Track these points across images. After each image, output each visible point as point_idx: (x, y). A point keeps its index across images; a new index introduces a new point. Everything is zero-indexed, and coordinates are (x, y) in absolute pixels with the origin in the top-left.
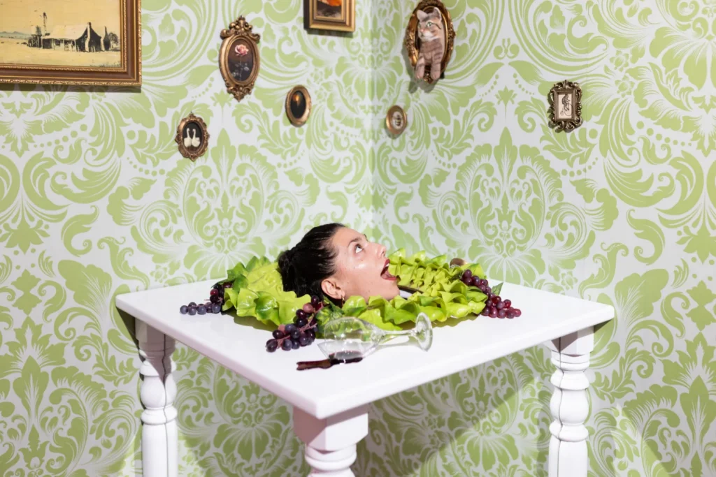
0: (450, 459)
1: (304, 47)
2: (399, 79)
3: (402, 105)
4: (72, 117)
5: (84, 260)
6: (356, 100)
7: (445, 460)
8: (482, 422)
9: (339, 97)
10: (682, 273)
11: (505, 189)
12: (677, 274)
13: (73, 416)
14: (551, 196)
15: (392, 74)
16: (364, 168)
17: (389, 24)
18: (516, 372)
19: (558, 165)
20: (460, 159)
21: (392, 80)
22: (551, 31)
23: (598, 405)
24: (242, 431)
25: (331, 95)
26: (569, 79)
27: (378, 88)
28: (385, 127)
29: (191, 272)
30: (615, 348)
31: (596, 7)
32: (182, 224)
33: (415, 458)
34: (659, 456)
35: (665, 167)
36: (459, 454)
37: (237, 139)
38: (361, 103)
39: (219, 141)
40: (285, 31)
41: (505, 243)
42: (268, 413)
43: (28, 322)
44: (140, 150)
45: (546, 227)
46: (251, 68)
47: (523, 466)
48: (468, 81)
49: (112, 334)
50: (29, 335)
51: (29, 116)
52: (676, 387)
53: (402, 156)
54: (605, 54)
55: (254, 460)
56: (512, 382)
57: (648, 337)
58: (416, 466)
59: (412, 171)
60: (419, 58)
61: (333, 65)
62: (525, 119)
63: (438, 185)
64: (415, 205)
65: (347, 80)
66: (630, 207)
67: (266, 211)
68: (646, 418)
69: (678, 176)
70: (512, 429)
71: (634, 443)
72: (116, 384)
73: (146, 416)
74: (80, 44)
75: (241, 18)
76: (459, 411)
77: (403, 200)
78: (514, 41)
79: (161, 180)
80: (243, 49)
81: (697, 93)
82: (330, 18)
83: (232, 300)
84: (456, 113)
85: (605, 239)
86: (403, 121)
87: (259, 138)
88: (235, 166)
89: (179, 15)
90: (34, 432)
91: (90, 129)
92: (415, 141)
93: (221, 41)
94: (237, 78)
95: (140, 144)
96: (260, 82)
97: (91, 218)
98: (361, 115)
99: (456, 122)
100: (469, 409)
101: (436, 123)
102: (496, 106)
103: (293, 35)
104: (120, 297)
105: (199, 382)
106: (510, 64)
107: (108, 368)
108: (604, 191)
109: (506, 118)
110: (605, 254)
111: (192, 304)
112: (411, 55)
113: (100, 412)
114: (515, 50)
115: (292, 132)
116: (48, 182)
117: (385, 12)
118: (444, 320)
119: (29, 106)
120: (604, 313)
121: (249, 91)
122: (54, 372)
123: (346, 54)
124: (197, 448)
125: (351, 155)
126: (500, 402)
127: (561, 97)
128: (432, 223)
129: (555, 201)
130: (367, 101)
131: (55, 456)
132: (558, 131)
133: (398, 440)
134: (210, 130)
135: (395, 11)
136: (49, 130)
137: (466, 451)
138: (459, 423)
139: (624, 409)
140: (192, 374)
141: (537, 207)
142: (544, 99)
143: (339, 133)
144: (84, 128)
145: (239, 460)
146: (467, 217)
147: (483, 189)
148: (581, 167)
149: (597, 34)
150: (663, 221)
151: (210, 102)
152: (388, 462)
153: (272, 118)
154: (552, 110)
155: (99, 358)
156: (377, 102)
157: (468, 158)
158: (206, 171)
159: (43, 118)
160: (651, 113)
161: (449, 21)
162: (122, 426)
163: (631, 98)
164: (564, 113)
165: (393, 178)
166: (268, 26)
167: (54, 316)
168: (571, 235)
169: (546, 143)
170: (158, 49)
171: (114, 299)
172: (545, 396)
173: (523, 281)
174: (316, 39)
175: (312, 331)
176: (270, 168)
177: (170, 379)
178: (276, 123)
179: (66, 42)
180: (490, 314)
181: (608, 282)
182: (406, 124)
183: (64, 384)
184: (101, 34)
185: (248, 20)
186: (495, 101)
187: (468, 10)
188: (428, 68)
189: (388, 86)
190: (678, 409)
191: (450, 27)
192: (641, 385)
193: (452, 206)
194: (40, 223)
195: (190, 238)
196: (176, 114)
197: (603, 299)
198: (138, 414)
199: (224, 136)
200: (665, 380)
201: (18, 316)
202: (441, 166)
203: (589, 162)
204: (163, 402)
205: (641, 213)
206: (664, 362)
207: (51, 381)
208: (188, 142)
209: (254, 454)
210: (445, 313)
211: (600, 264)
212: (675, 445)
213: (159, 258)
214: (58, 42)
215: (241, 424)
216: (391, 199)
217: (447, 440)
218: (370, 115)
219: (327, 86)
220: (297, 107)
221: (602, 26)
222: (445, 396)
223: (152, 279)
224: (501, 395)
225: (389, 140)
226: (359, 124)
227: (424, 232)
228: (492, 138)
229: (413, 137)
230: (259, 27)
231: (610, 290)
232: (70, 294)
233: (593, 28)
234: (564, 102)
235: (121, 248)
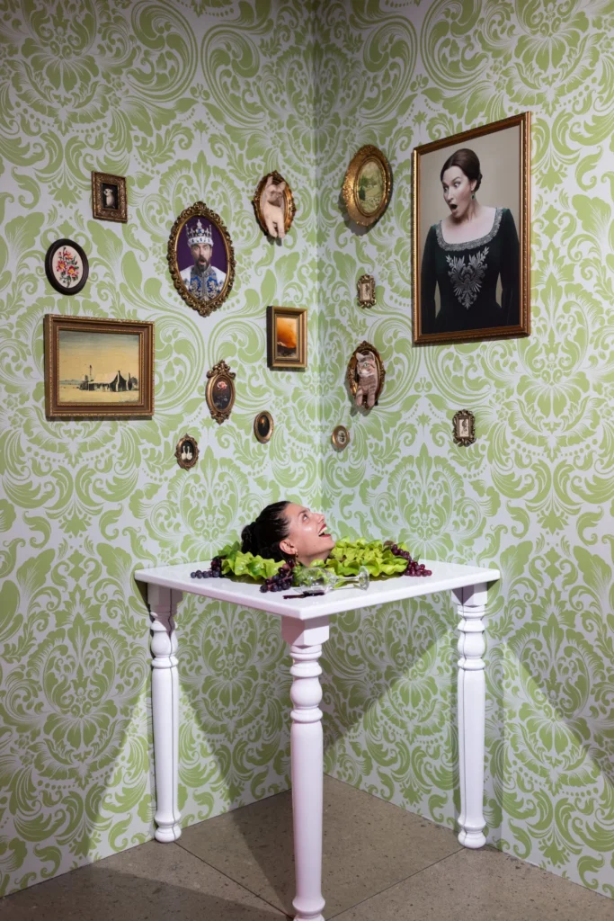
0: (387, 704)
1: (268, 381)
2: (342, 405)
3: (345, 425)
4: (107, 439)
5: (114, 544)
6: (309, 421)
7: (383, 706)
8: (410, 670)
9: (294, 419)
10: (541, 542)
11: (424, 489)
12: (538, 544)
13: (106, 659)
14: (456, 494)
15: (337, 401)
16: (314, 475)
17: (334, 361)
18: (435, 627)
19: (461, 470)
20: (390, 468)
21: (337, 405)
22: (453, 373)
23: (492, 643)
24: (222, 682)
25: (289, 418)
26: (466, 408)
27: (325, 412)
28: (332, 442)
29: (186, 555)
30: (501, 600)
31: (483, 359)
32: (179, 518)
33: (358, 709)
34: (531, 673)
35: (529, 471)
36: (393, 699)
37: (219, 453)
38: (312, 423)
39: (206, 456)
40: (254, 369)
41: (425, 530)
42: (242, 670)
43: (78, 588)
44: (151, 463)
45: (454, 517)
46: (229, 398)
47: (441, 699)
48: (396, 408)
49: (132, 600)
50: (78, 597)
51: (80, 439)
52: (540, 622)
53: (346, 465)
54: (489, 391)
55: (232, 707)
56: (431, 635)
57: (522, 589)
58: (360, 716)
59: (353, 477)
60: (358, 390)
61: (290, 393)
62: (437, 436)
63: (374, 488)
64: (357, 504)
65: (301, 406)
66: (508, 499)
67: (240, 509)
68: (522, 647)
69: (537, 477)
70: (432, 672)
71: (514, 666)
72: (134, 638)
73: (156, 662)
74: (112, 386)
75: (222, 362)
76: (394, 665)
77: (346, 501)
78: (429, 380)
79: (165, 485)
80: (223, 384)
81: (546, 421)
82: (287, 357)
83: (231, 565)
84: (387, 432)
85: (493, 522)
86: (346, 438)
87: (235, 452)
88: (217, 474)
89: (178, 361)
90: (80, 669)
91: (118, 448)
92: (356, 454)
93: (207, 379)
94: (219, 407)
95: (151, 458)
96: (236, 409)
97: (118, 513)
98: (312, 433)
99: (387, 439)
100: (400, 661)
101: (372, 440)
102: (416, 427)
103: (259, 372)
104: (137, 572)
105: (191, 641)
106: (426, 396)
107: (128, 624)
108: (492, 488)
109: (424, 435)
110: (493, 533)
111: (199, 572)
112: (352, 386)
113: (123, 658)
114: (429, 386)
115: (259, 448)
116: (91, 486)
117: (331, 351)
118: (377, 575)
119: (79, 432)
120: (493, 575)
121: (227, 416)
122: (94, 624)
123: (301, 385)
124: (190, 692)
125: (305, 465)
126: (423, 652)
127: (461, 421)
128: (369, 518)
129: (459, 497)
130: (317, 422)
131: (94, 688)
132: (460, 445)
133: (345, 697)
134: (199, 447)
135: (338, 351)
136: (92, 449)
137: (399, 695)
138: (394, 674)
139: (508, 644)
140: (187, 634)
141: (447, 501)
142: (450, 422)
143: (295, 448)
144: (114, 447)
145: (221, 706)
146: (397, 511)
147: (408, 490)
148: (476, 471)
149: (484, 377)
150: (528, 507)
151: (199, 426)
152: (337, 717)
153: (244, 437)
154: (456, 431)
155: (123, 618)
156: (325, 423)
157: (396, 466)
158: (197, 478)
159: (88, 440)
160: (519, 434)
161: (381, 363)
162: (138, 670)
163: (506, 422)
164: (464, 433)
165: (338, 483)
166: (241, 366)
167: (93, 584)
168: (470, 521)
169: (452, 454)
170: (163, 387)
171: (134, 574)
172: (454, 642)
173: (438, 557)
174: (276, 375)
175: (289, 580)
176: (243, 476)
177: (173, 634)
178: (247, 440)
179: (104, 385)
180: (410, 574)
181: (495, 553)
182: (348, 441)
183: (100, 635)
184: (127, 379)
185: (226, 363)
186: (415, 423)
187: (395, 355)
188: (365, 397)
189: (333, 410)
190: (541, 638)
191: (381, 367)
192: (518, 624)
193: (385, 504)
194: (85, 516)
195: (186, 530)
196: (176, 436)
197: (493, 566)
198: (149, 662)
199: (209, 451)
200: (533, 618)
201: (71, 583)
202: (376, 473)
203: (481, 468)
204: (169, 651)
205: (515, 503)
206: (532, 606)
207: (91, 632)
208: (184, 456)
209: (231, 703)
210: (378, 570)
211: (490, 541)
212: (540, 663)
213: (164, 544)
214: (99, 386)
215: (222, 677)
216: (337, 500)
217: (384, 688)
218: (319, 433)
219: (285, 411)
220: (263, 428)
221: (487, 372)
222: (382, 654)
223: (159, 559)
224: (424, 647)
225: (335, 453)
226: (310, 440)
227: (363, 525)
228: (414, 451)
229: (354, 451)
230: (235, 367)
231: (497, 559)
232: (104, 568)
233: (481, 373)
234: (464, 425)
235: (138, 535)
